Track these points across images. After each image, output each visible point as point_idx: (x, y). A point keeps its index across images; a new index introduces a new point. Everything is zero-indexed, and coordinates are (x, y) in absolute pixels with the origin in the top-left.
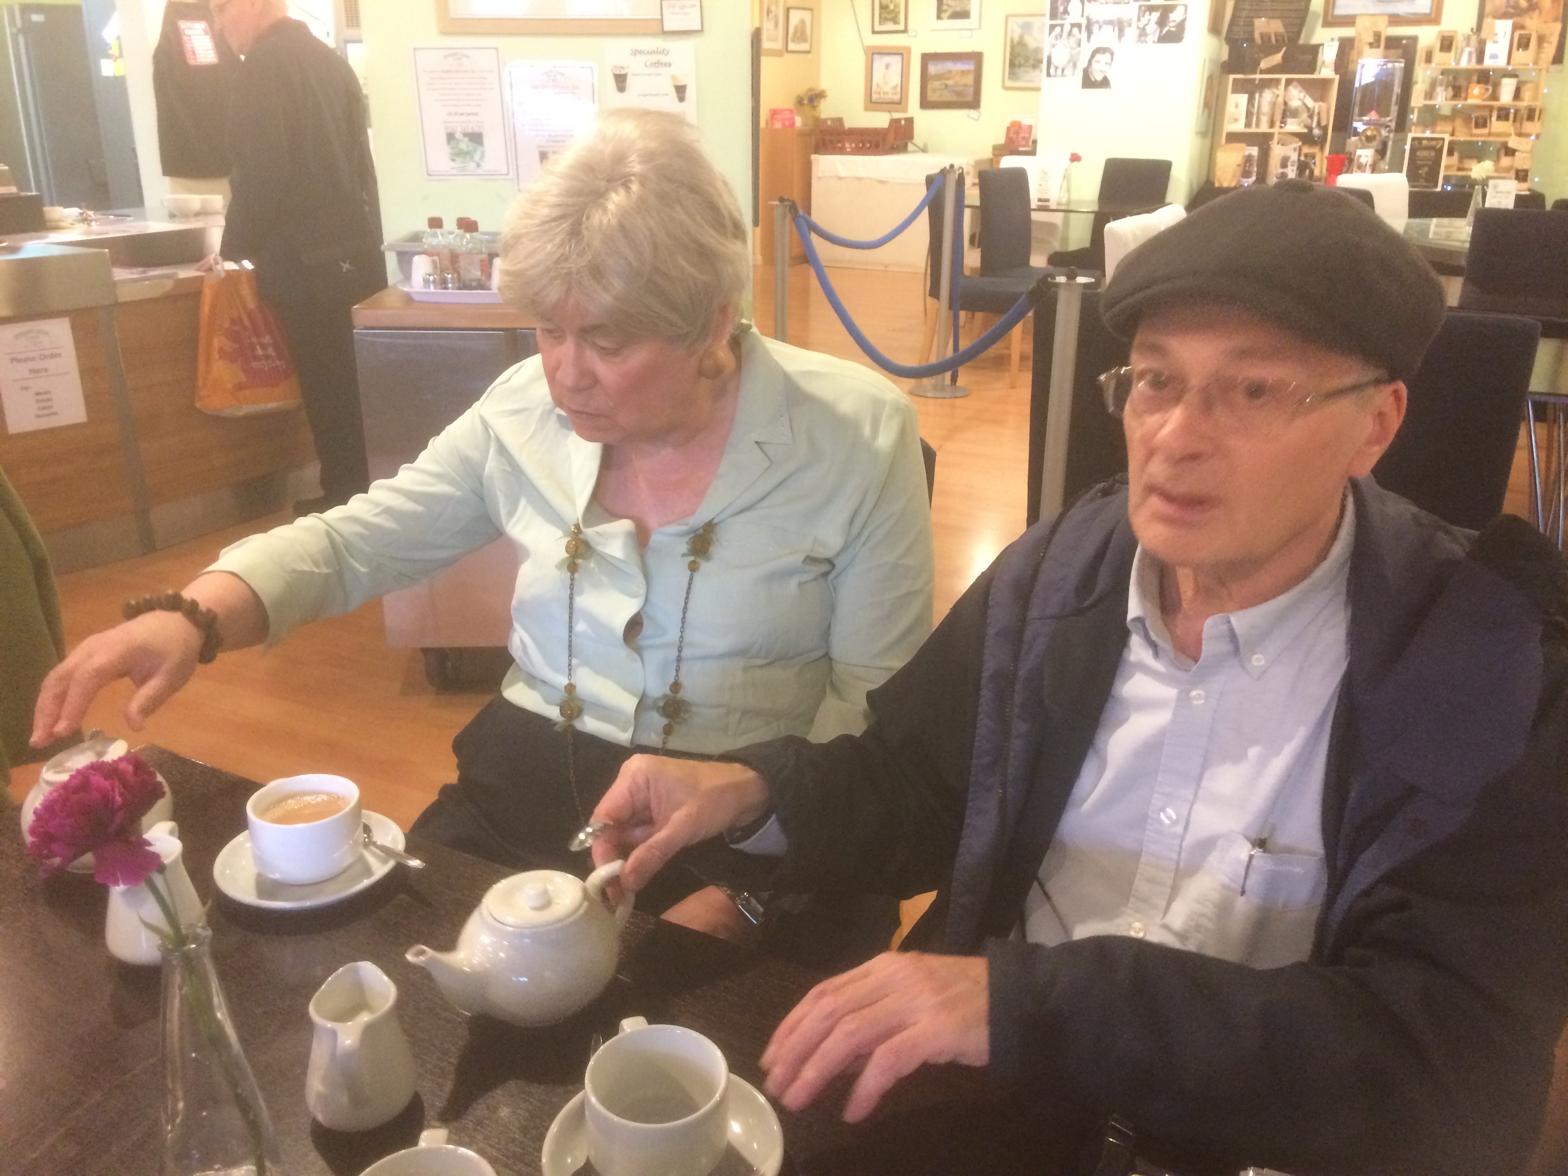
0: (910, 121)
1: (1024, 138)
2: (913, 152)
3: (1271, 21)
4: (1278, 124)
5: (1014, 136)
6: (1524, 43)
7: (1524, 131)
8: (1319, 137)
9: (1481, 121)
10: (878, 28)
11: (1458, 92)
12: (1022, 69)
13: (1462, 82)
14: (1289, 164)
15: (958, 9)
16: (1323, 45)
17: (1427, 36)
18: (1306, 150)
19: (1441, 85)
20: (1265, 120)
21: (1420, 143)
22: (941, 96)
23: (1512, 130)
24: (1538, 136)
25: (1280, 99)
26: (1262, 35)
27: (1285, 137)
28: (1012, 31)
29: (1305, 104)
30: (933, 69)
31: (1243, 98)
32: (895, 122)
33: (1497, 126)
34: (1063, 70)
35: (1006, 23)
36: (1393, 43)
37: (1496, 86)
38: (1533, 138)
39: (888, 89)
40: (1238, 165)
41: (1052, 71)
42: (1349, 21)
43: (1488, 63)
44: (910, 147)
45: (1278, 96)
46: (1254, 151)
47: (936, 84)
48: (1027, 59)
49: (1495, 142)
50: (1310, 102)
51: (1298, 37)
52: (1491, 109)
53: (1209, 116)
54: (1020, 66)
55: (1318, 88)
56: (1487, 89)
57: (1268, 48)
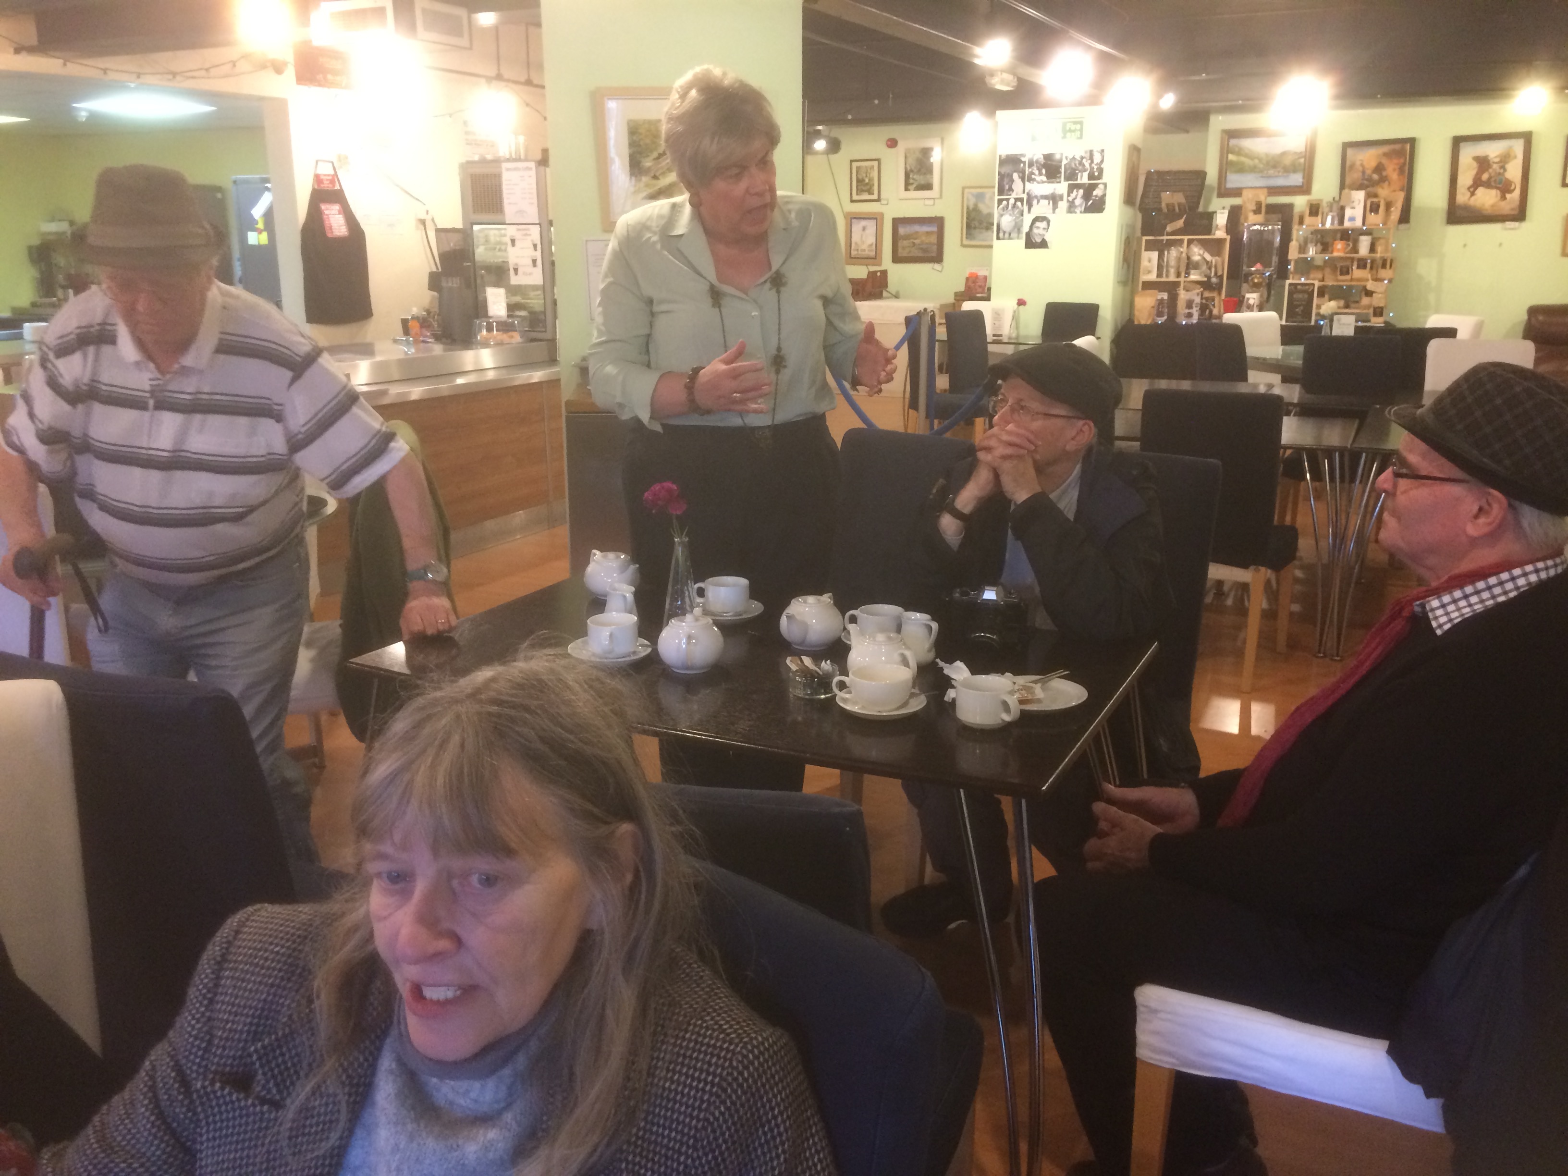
0: (884, 273)
1: (980, 286)
2: (887, 298)
3: (1175, 194)
4: (1183, 274)
5: (972, 285)
6: (1375, 208)
7: (1379, 276)
8: (1216, 284)
9: (1345, 269)
10: (855, 197)
11: (1326, 247)
12: (977, 230)
13: (1329, 239)
14: (1194, 305)
15: (923, 182)
16: (1216, 212)
17: (1300, 202)
18: (1207, 294)
19: (1311, 242)
20: (1172, 271)
21: (1296, 288)
22: (910, 252)
23: (1369, 276)
24: (1390, 281)
25: (1184, 255)
26: (1168, 205)
27: (1189, 285)
28: (968, 200)
29: (1204, 259)
30: (902, 231)
31: (1155, 255)
32: (872, 274)
33: (1357, 273)
34: (1010, 234)
35: (963, 194)
36: (1272, 209)
37: (1356, 242)
38: (1386, 282)
39: (864, 247)
40: (1153, 307)
41: (1001, 235)
42: (1237, 192)
43: (1347, 224)
44: (885, 294)
45: (1182, 252)
46: (1165, 296)
47: (905, 243)
48: (981, 222)
49: (1357, 286)
50: (1208, 257)
51: (1198, 207)
52: (1352, 259)
53: (1128, 267)
54: (975, 228)
55: (1215, 246)
56: (1349, 245)
57: (1172, 215)
